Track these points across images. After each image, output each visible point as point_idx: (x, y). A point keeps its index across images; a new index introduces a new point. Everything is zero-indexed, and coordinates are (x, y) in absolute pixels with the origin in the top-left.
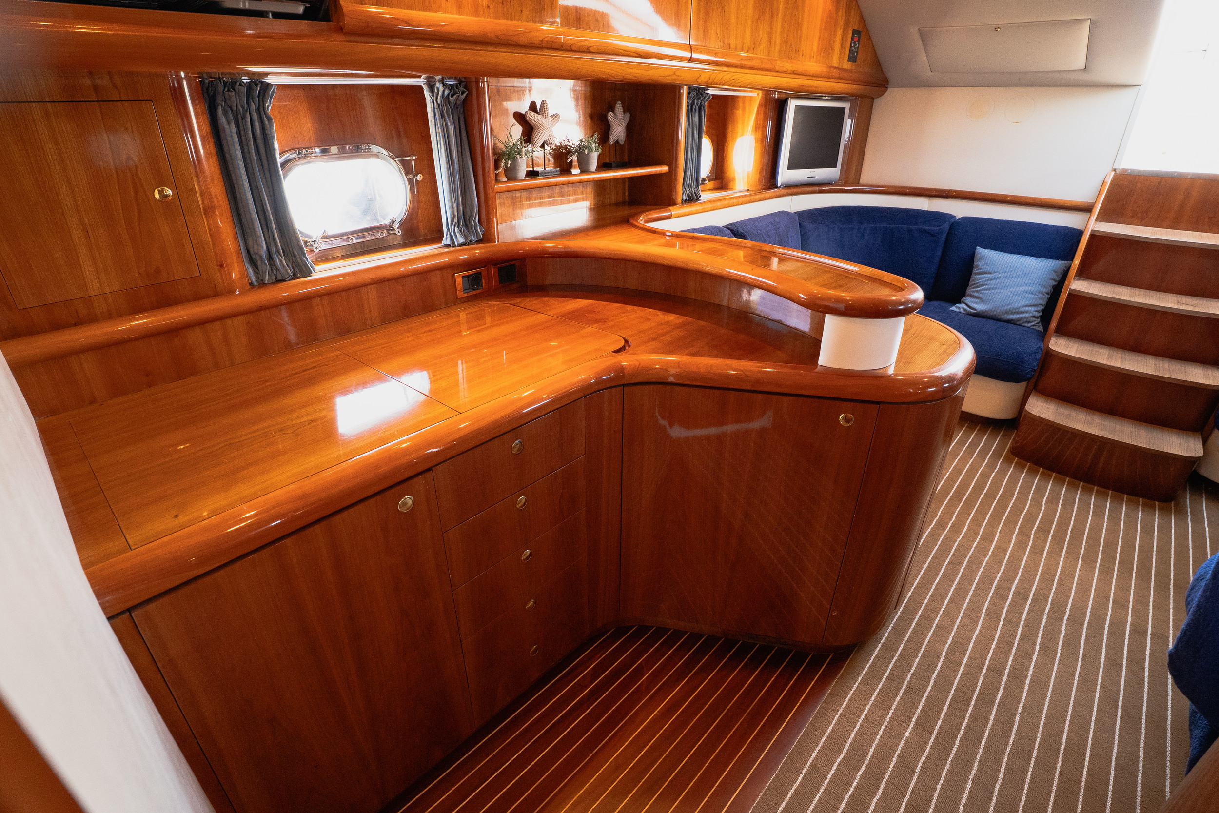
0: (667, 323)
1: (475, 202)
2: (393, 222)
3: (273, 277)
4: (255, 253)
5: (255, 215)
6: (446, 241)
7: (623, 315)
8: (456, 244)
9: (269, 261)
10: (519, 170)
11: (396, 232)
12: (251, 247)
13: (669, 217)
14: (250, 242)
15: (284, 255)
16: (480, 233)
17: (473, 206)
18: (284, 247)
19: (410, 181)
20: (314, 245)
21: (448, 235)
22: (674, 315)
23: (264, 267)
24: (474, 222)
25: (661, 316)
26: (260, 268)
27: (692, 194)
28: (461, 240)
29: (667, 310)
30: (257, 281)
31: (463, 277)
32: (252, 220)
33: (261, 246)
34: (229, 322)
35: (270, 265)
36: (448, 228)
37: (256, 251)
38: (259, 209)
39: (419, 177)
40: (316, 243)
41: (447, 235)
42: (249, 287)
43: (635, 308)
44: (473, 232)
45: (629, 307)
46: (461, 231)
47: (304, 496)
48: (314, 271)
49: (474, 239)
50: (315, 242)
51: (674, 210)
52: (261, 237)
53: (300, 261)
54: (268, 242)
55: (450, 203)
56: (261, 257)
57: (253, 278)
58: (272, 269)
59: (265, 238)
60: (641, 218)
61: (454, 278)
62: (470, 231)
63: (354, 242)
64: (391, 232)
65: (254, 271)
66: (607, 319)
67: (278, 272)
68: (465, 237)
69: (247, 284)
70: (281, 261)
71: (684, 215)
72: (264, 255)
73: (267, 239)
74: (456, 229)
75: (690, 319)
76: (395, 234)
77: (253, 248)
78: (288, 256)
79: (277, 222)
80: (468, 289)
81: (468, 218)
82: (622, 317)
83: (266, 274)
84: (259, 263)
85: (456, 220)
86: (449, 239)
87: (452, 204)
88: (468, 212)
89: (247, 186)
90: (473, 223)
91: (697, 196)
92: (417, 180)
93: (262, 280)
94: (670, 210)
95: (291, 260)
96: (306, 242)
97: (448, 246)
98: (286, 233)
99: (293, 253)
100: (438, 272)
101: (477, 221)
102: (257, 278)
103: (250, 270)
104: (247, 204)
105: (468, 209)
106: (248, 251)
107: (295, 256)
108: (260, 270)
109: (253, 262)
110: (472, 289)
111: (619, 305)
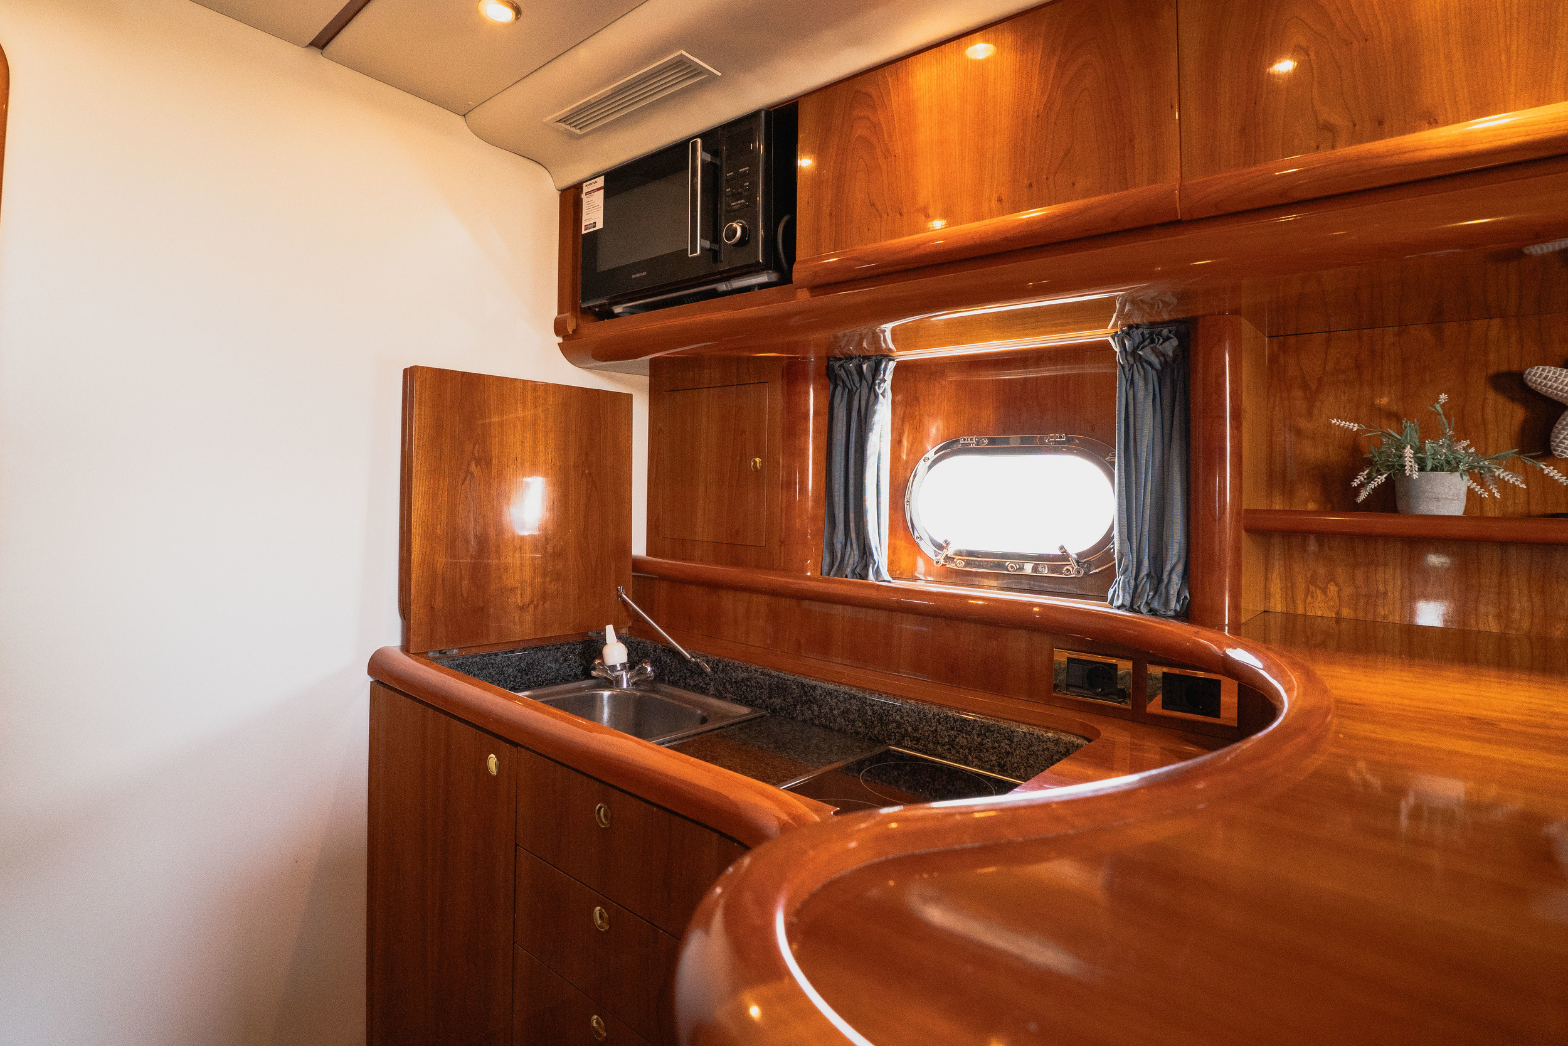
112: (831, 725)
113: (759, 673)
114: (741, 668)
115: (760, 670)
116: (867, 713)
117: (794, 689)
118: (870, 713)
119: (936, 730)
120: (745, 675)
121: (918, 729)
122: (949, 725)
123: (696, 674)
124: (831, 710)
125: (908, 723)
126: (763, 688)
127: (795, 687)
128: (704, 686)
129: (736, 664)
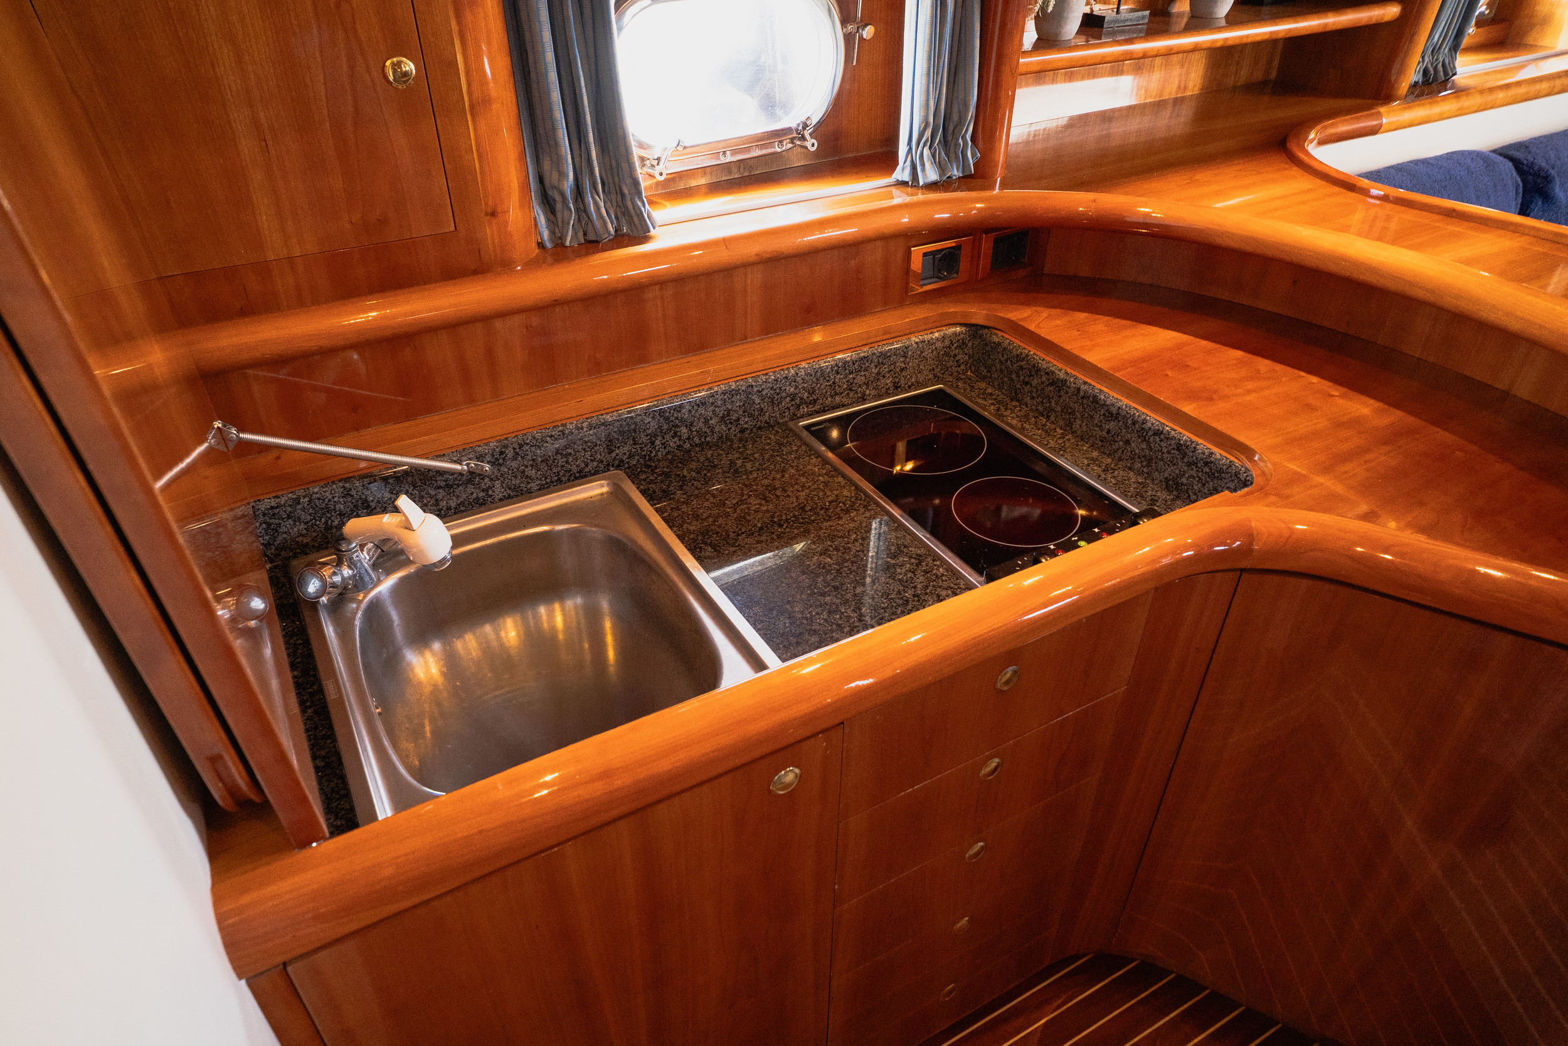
0: (1354, 423)
1: (973, 97)
2: (805, 126)
3: (581, 234)
4: (553, 187)
5: (559, 114)
6: (902, 173)
7: (1250, 385)
8: (921, 183)
9: (576, 201)
10: (1067, 18)
11: (808, 144)
12: (547, 175)
13: (1373, 131)
14: (546, 165)
15: (604, 191)
16: (971, 159)
17: (966, 105)
18: (604, 177)
19: (848, 39)
20: (656, 166)
21: (908, 163)
22: (1372, 401)
23: (566, 212)
24: (964, 138)
25: (1340, 401)
26: (559, 215)
27: (1435, 69)
28: (931, 174)
29: (1356, 385)
30: (551, 240)
31: (925, 255)
32: (553, 124)
33: (562, 175)
34: (498, 324)
35: (577, 210)
36: (910, 149)
37: (555, 182)
38: (568, 101)
39: (868, 32)
40: (662, 163)
41: (905, 162)
42: (537, 250)
43: (1279, 367)
44: (957, 157)
45: (1264, 365)
46: (934, 156)
47: (606, 774)
48: (654, 228)
49: (956, 173)
50: (659, 159)
51: (1388, 115)
52: (566, 156)
53: (631, 207)
54: (577, 165)
55: (923, 97)
56: (563, 195)
57: (546, 234)
58: (579, 220)
59: (573, 159)
60: (1312, 136)
61: (908, 254)
62: (952, 155)
63: (727, 161)
64: (798, 143)
65: (548, 220)
66: (1216, 391)
67: (590, 224)
68: (941, 168)
69: (534, 245)
70: (598, 204)
71: (1411, 125)
72: (568, 193)
73: (577, 160)
74: (926, 152)
75: (1411, 420)
76: (806, 148)
77: (551, 177)
78: (610, 193)
79: (599, 130)
80: (930, 278)
81: (951, 128)
82: (1249, 392)
83: (568, 228)
84: (559, 206)
85: (928, 133)
86: (908, 170)
87: (928, 101)
88: (955, 117)
89: (550, 56)
90: (960, 141)
91: (1446, 73)
92: (861, 38)
93: (560, 238)
94: (1379, 113)
95: (615, 204)
96: (643, 159)
97: (904, 184)
98: (611, 147)
99: (620, 188)
100: (879, 243)
101: (968, 137)
102: (552, 233)
103: (542, 220)
104: (548, 93)
105: (955, 110)
106: (541, 180)
107: (623, 195)
108: (560, 220)
109: (548, 203)
110: (939, 278)
111: (1239, 353)
112: (708, 439)
113: (585, 430)
114: (551, 436)
115: (585, 425)
116: (754, 403)
117: (649, 423)
118: (757, 401)
119: (834, 383)
120: (562, 442)
121: (815, 391)
122: (847, 371)
123: (458, 486)
124: (706, 421)
125: (804, 390)
126: (596, 445)
127: (649, 420)
128: (482, 494)
129: (538, 436)
